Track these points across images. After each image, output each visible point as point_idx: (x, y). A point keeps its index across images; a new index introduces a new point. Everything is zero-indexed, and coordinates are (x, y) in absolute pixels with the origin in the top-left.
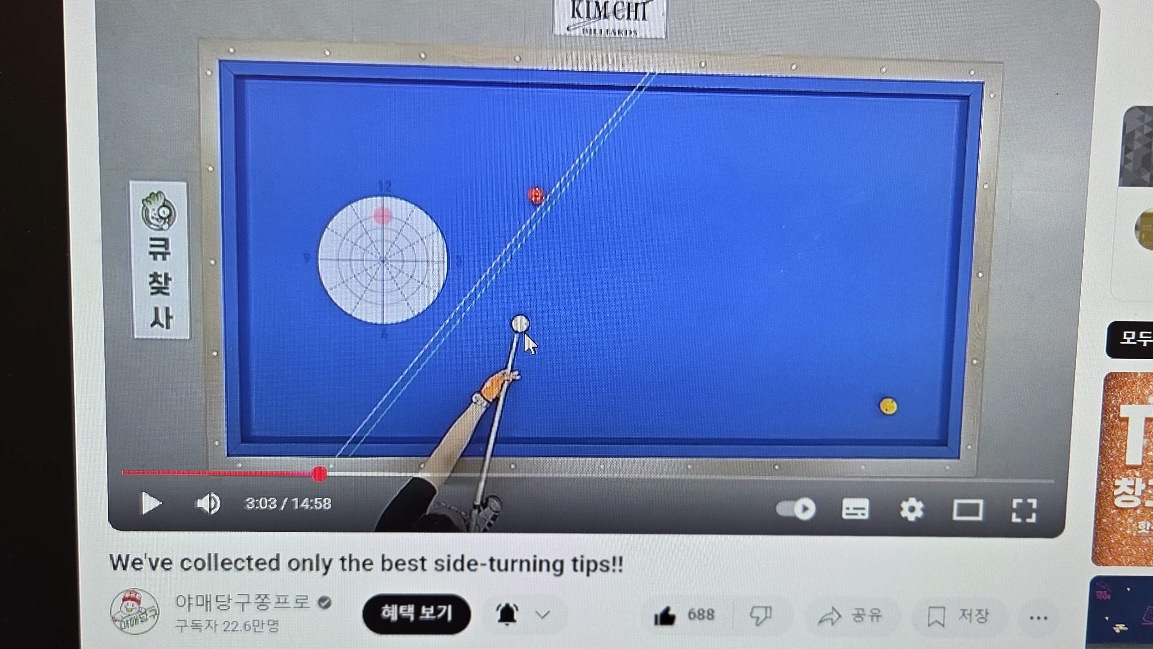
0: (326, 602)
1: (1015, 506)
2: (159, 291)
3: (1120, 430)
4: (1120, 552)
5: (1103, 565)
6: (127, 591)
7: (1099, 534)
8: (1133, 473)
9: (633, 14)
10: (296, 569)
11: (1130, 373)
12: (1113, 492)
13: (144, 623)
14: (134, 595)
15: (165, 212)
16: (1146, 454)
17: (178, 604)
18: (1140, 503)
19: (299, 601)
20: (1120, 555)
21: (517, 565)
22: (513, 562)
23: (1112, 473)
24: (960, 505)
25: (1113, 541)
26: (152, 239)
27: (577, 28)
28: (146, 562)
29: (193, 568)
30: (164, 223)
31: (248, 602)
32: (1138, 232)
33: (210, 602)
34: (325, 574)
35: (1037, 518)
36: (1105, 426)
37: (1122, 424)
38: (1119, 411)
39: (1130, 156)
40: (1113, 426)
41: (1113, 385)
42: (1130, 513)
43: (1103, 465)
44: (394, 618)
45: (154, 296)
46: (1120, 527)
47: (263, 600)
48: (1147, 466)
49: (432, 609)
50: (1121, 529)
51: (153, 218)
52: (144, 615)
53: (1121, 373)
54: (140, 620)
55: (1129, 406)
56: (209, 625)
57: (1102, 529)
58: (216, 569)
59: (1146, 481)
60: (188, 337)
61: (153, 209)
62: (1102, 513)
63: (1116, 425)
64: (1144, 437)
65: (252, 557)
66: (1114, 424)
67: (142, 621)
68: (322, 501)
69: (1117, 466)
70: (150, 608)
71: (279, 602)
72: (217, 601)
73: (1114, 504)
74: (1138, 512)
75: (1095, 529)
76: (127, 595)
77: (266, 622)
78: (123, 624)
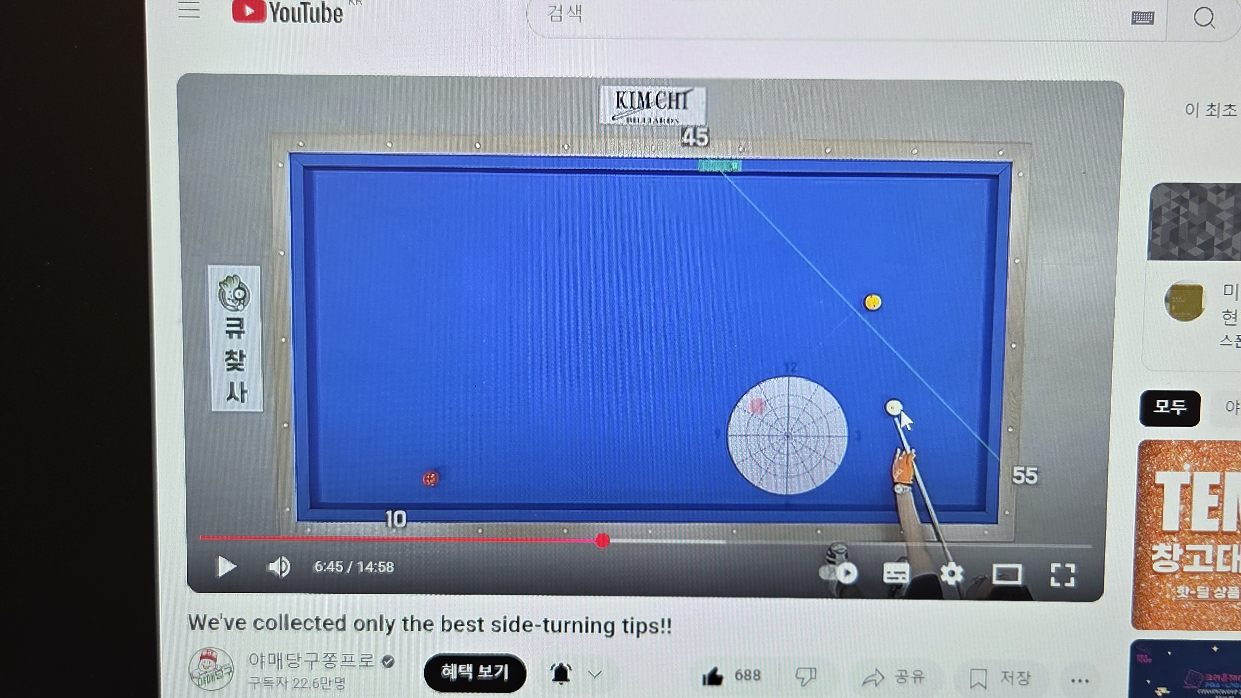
0: (389, 662)
1: (1053, 570)
2: (234, 367)
3: (1156, 496)
4: (1160, 616)
5: (1143, 629)
6: (204, 649)
7: (1138, 598)
8: (1170, 538)
9: (674, 104)
10: (361, 630)
11: (1164, 441)
12: (1151, 558)
13: (219, 680)
14: (210, 652)
15: (239, 294)
16: (1183, 519)
17: (251, 662)
18: (1178, 568)
19: (363, 660)
20: (1159, 619)
21: (570, 626)
22: (566, 624)
23: (1150, 538)
24: (999, 570)
25: (1152, 605)
26: (228, 319)
27: (622, 117)
28: (222, 622)
29: (265, 628)
30: (239, 304)
31: (317, 661)
32: (1168, 304)
33: (281, 660)
34: (388, 634)
35: (1075, 584)
36: (1141, 493)
37: (1158, 491)
38: (1155, 478)
39: (1158, 230)
40: (1149, 493)
41: (1148, 453)
42: (1168, 578)
43: (1140, 531)
44: (454, 677)
45: (230, 372)
46: (1159, 591)
47: (330, 658)
48: (1184, 532)
49: (489, 667)
50: (1160, 594)
51: (229, 299)
52: (220, 672)
53: (1156, 441)
54: (216, 677)
55: (1165, 472)
56: (280, 682)
57: (1141, 593)
58: (287, 629)
59: (1183, 546)
60: (262, 410)
61: (229, 290)
62: (1140, 577)
63: (1152, 491)
64: (1181, 504)
65: (320, 618)
66: (1150, 490)
67: (218, 678)
68: (385, 564)
69: (1153, 532)
70: (226, 665)
71: (345, 661)
72: (288, 660)
73: (1152, 569)
74: (1177, 576)
75: (1134, 593)
76: (204, 654)
77: (333, 679)
78: (200, 680)
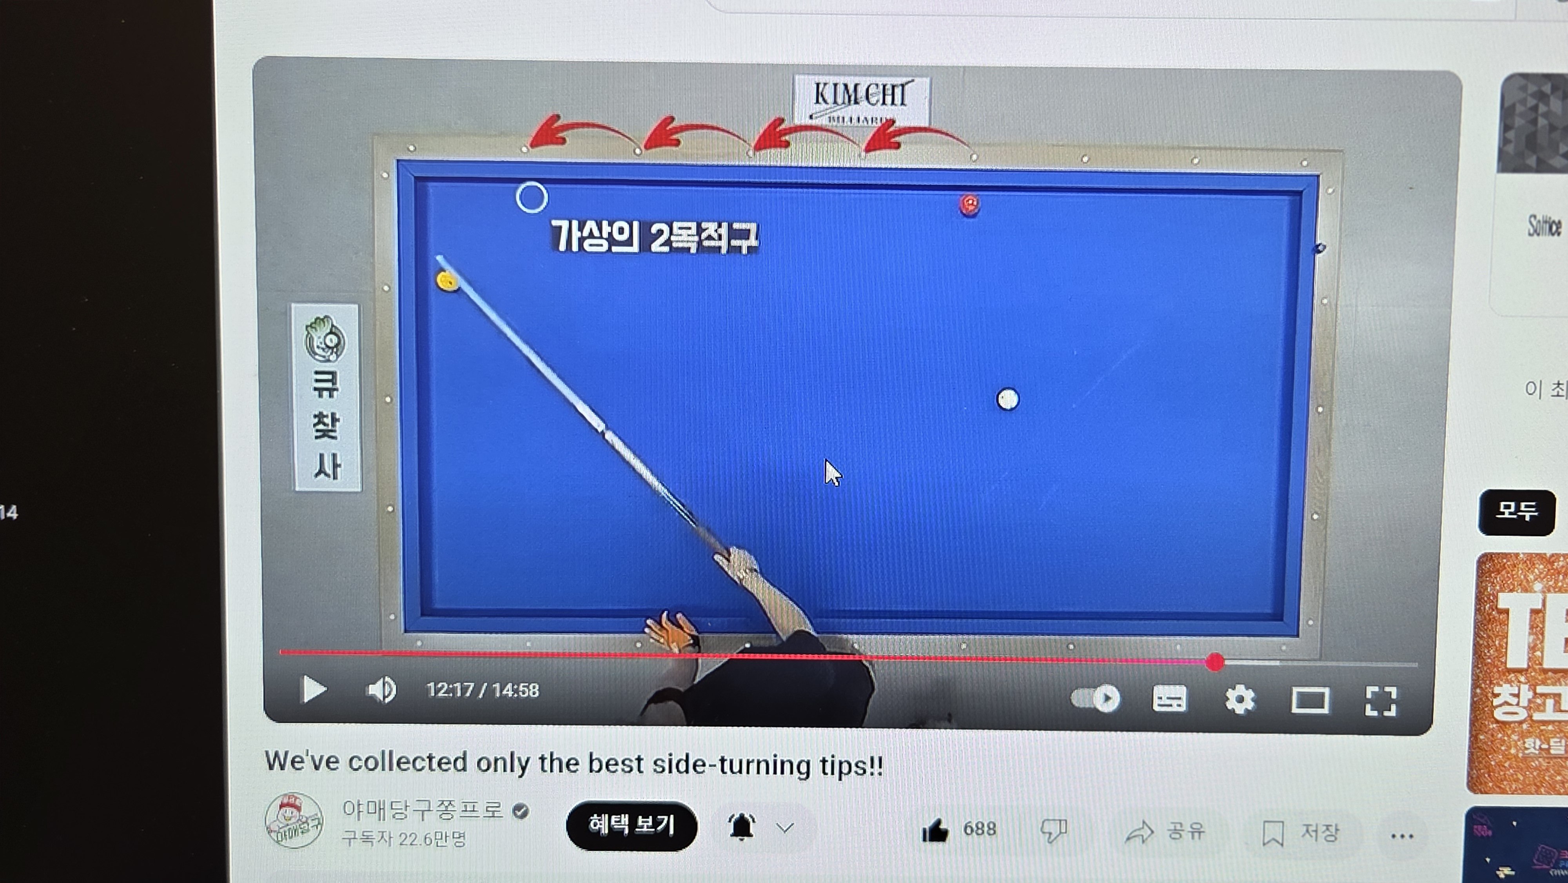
0: (521, 811)
1: (1369, 695)
2: (324, 434)
3: (1498, 623)
4: (1503, 777)
5: (1482, 793)
6: (285, 795)
7: (1475, 754)
8: (1517, 678)
9: (889, 99)
10: (486, 770)
11: (1510, 554)
12: (1492, 702)
13: (305, 834)
14: (293, 799)
15: (332, 340)
16: (1533, 653)
17: (345, 812)
18: (1526, 715)
19: (489, 809)
20: (1502, 781)
21: (753, 767)
22: (749, 763)
23: (1491, 677)
24: (1301, 695)
25: (1493, 763)
26: (318, 373)
27: (822, 116)
28: (308, 760)
30: (332, 354)
31: (429, 810)
33: (383, 809)
34: (520, 777)
35: (1397, 713)
36: (1480, 620)
37: (1501, 617)
38: (1497, 601)
40: (1490, 620)
41: (1489, 569)
42: (1514, 728)
43: (1478, 668)
44: (605, 831)
45: (319, 441)
46: (1502, 745)
48: (1535, 670)
49: (650, 820)
50: (1503, 748)
51: (318, 347)
52: (306, 825)
53: (1499, 554)
54: (300, 831)
55: (1510, 594)
57: (1478, 747)
58: (391, 769)
59: (1533, 688)
60: (359, 490)
61: (319, 337)
62: (1478, 727)
63: (1494, 618)
64: (1530, 634)
66: (1491, 617)
67: (302, 832)
68: (528, 687)
69: (1495, 670)
70: (313, 816)
71: (466, 811)
72: (392, 809)
73: (1493, 717)
74: (1525, 726)
75: (1470, 747)
76: (286, 801)
77: (450, 834)
78: (279, 835)
